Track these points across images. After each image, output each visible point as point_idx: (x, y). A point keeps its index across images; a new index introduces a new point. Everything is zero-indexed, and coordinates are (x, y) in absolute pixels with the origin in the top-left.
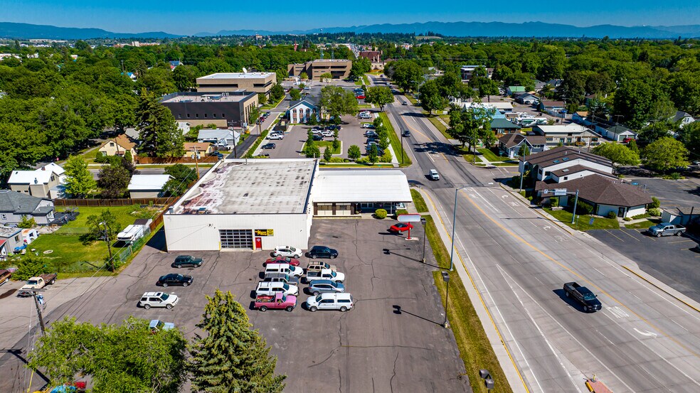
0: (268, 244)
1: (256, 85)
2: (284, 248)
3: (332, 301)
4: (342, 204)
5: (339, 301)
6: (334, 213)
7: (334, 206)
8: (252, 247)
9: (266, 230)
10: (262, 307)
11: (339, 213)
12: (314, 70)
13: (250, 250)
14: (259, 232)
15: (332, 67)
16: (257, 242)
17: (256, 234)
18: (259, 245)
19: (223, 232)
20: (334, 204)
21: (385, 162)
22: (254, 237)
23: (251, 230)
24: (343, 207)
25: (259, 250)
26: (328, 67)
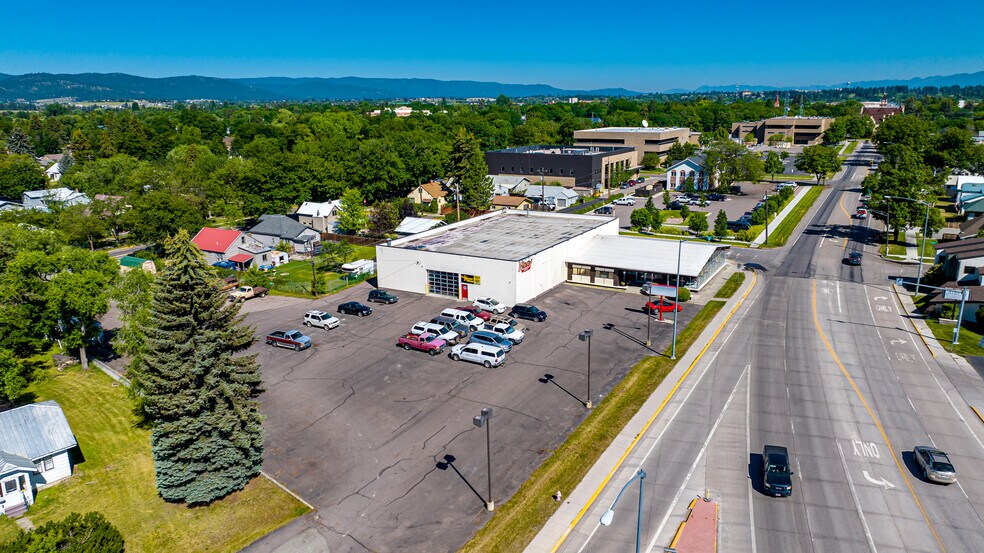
0: (475, 293)
1: (647, 142)
2: (485, 299)
3: (475, 351)
4: (602, 269)
5: (483, 353)
6: (592, 280)
7: (592, 271)
8: (457, 295)
9: (472, 277)
10: (406, 344)
11: (599, 281)
12: (767, 130)
13: (455, 299)
14: (466, 278)
15: (797, 127)
16: (463, 289)
17: (463, 280)
18: (465, 294)
19: (431, 272)
20: (593, 267)
21: (742, 240)
22: (460, 283)
23: (457, 275)
24: (605, 274)
25: (465, 300)
26: (789, 127)
